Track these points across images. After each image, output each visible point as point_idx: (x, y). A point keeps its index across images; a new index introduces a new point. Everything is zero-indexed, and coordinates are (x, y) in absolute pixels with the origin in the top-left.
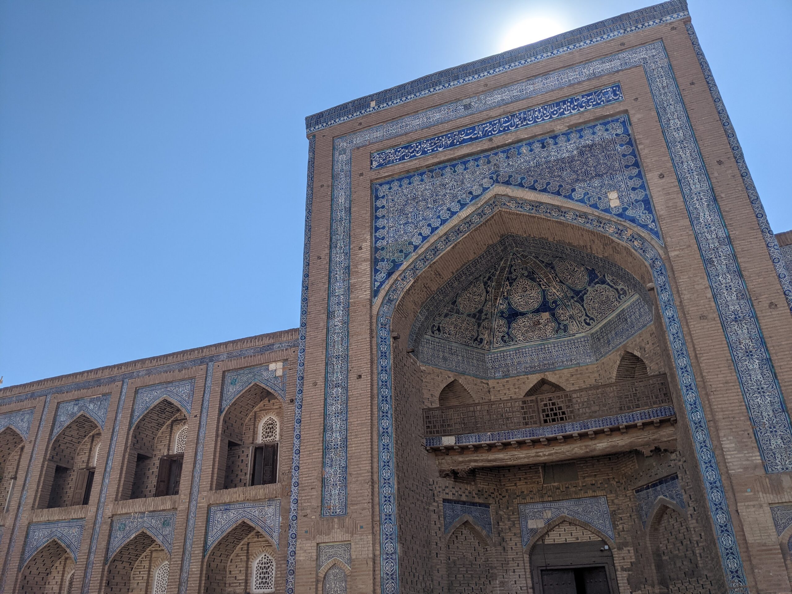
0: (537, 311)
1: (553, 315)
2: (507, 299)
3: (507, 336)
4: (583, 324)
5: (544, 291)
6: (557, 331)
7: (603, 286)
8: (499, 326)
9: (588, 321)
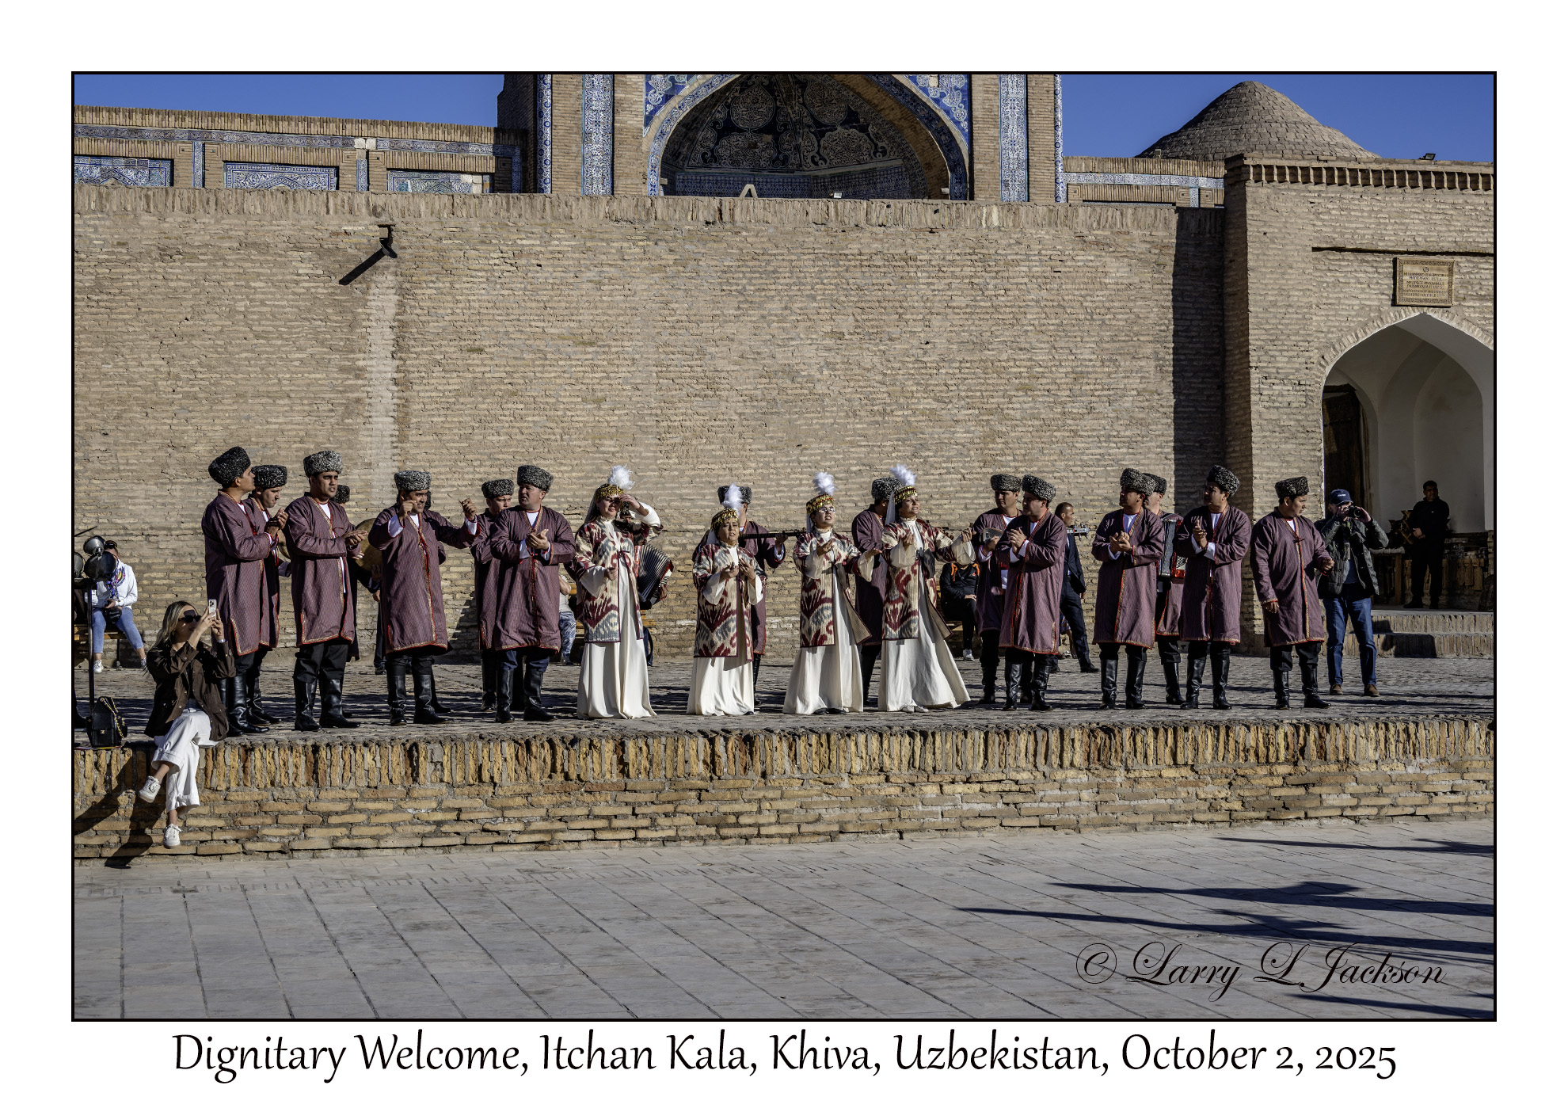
0: (760, 131)
1: (776, 140)
2: (728, 106)
3: (710, 154)
4: (809, 160)
5: (778, 108)
6: (774, 162)
7: (861, 134)
8: (705, 139)
9: (816, 159)
